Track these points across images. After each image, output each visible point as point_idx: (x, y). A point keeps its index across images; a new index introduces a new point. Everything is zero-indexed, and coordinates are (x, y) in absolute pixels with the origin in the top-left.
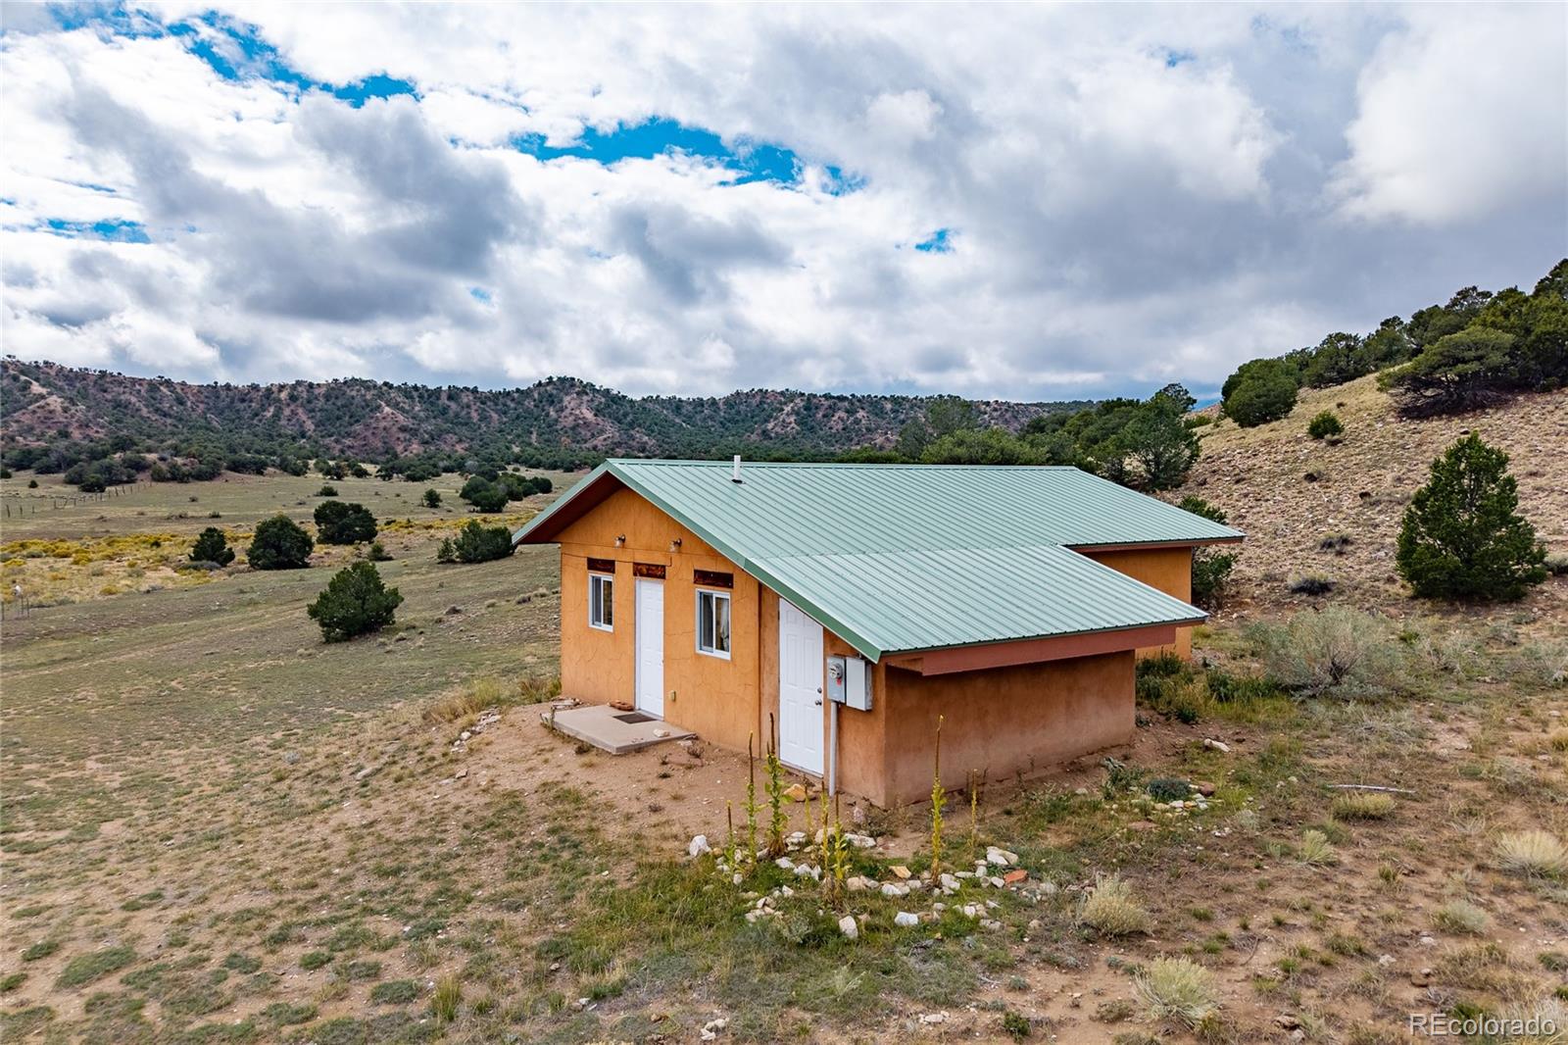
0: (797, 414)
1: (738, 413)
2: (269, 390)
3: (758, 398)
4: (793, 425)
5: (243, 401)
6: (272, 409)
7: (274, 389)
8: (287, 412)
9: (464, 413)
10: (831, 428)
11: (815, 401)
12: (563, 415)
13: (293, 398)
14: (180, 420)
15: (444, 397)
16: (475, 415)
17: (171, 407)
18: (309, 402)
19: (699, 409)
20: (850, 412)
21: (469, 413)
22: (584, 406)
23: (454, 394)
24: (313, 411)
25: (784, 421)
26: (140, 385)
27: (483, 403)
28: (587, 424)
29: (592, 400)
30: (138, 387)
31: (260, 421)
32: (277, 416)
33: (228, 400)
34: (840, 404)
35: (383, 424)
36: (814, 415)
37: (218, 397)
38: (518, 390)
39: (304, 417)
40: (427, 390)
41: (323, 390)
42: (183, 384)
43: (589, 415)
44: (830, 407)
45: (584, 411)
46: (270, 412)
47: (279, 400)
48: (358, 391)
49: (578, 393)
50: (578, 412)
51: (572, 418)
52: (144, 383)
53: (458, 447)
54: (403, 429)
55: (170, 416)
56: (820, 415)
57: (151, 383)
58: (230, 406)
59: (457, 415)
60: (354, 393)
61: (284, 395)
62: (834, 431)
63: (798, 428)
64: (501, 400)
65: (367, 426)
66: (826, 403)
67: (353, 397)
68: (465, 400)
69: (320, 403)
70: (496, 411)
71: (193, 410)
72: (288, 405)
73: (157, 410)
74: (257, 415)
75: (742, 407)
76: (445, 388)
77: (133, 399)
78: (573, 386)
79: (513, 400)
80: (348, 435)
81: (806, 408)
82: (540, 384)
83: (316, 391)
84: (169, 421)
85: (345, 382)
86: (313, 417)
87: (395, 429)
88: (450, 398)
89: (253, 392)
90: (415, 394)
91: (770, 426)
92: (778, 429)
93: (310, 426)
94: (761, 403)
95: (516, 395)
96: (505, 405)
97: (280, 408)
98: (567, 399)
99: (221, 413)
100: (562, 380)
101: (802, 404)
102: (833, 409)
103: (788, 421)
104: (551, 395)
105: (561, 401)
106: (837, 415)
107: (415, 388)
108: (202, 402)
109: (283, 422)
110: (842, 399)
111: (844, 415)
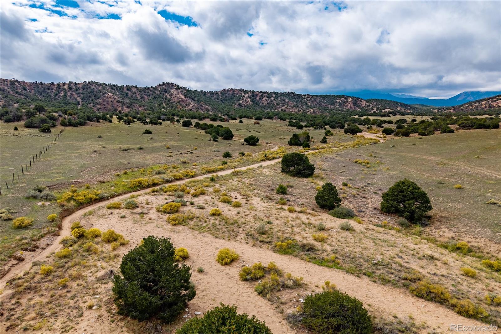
0: (250, 98)
1: (226, 97)
2: (59, 85)
3: (232, 92)
4: (249, 102)
5: (49, 89)
6: (62, 93)
7: (61, 84)
8: (69, 94)
9: (134, 95)
10: (263, 103)
11: (255, 93)
12: (172, 97)
13: (70, 89)
14: (27, 97)
15: (125, 89)
16: (139, 97)
17: (22, 91)
18: (77, 90)
19: (212, 95)
20: (269, 98)
21: (136, 96)
22: (180, 94)
23: (129, 88)
24: (79, 94)
25: (246, 100)
26: (7, 82)
27: (141, 92)
28: (183, 101)
29: (182, 92)
30: (6, 83)
31: (59, 97)
32: (65, 96)
33: (43, 88)
34: (264, 95)
35: (110, 100)
36: (256, 98)
37: (38, 87)
38: (152, 87)
39: (76, 96)
40: (119, 87)
41: (81, 86)
42: (23, 82)
43: (183, 97)
44: (261, 96)
45: (181, 95)
46: (62, 94)
47: (65, 89)
48: (95, 86)
49: (176, 89)
50: (178, 96)
51: (176, 98)
52: (8, 81)
53: (140, 109)
54: (118, 102)
55: (22, 95)
56: (258, 98)
57: (10, 81)
58: (44, 91)
59: (132, 96)
60: (93, 87)
61: (66, 87)
62: (264, 104)
63: (252, 103)
64: (146, 91)
65: (104, 100)
66: (260, 94)
67: (94, 89)
68: (134, 91)
69: (81, 91)
70: (146, 95)
71: (30, 93)
72: (69, 91)
73: (17, 92)
74: (57, 95)
75: (227, 95)
76: (125, 86)
77: (6, 88)
78: (173, 86)
79: (151, 91)
80: (97, 104)
81: (253, 96)
82: (160, 85)
83: (78, 86)
84: (23, 97)
85: (89, 83)
86: (80, 96)
87: (115, 102)
88: (128, 90)
89: (52, 86)
90: (115, 88)
91: (241, 102)
92: (244, 103)
93: (79, 99)
94: (233, 93)
95: (152, 89)
96: (148, 93)
97: (66, 92)
98: (172, 91)
99: (41, 94)
100: (168, 84)
101: (251, 94)
102: (262, 96)
103: (247, 100)
104: (165, 89)
105: (170, 92)
106: (264, 99)
107: (114, 85)
108: (32, 89)
109: (68, 98)
110: (265, 93)
111: (267, 99)
